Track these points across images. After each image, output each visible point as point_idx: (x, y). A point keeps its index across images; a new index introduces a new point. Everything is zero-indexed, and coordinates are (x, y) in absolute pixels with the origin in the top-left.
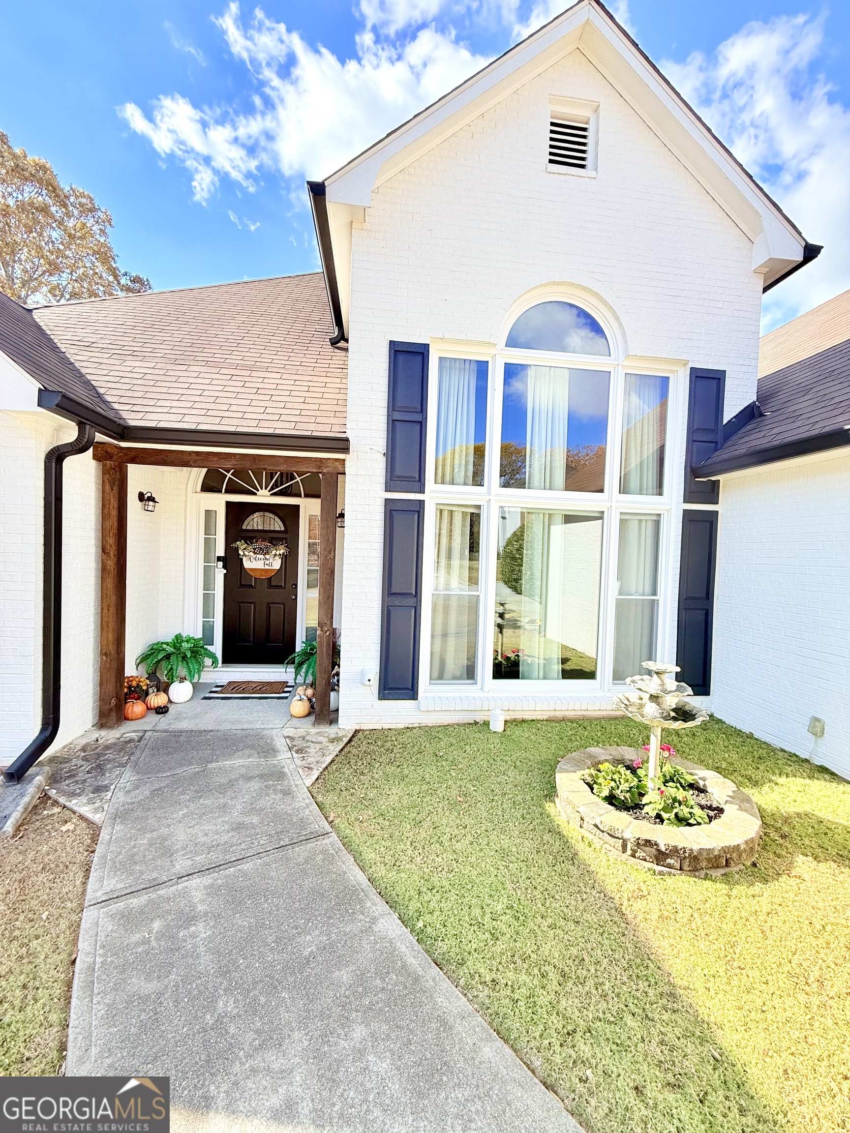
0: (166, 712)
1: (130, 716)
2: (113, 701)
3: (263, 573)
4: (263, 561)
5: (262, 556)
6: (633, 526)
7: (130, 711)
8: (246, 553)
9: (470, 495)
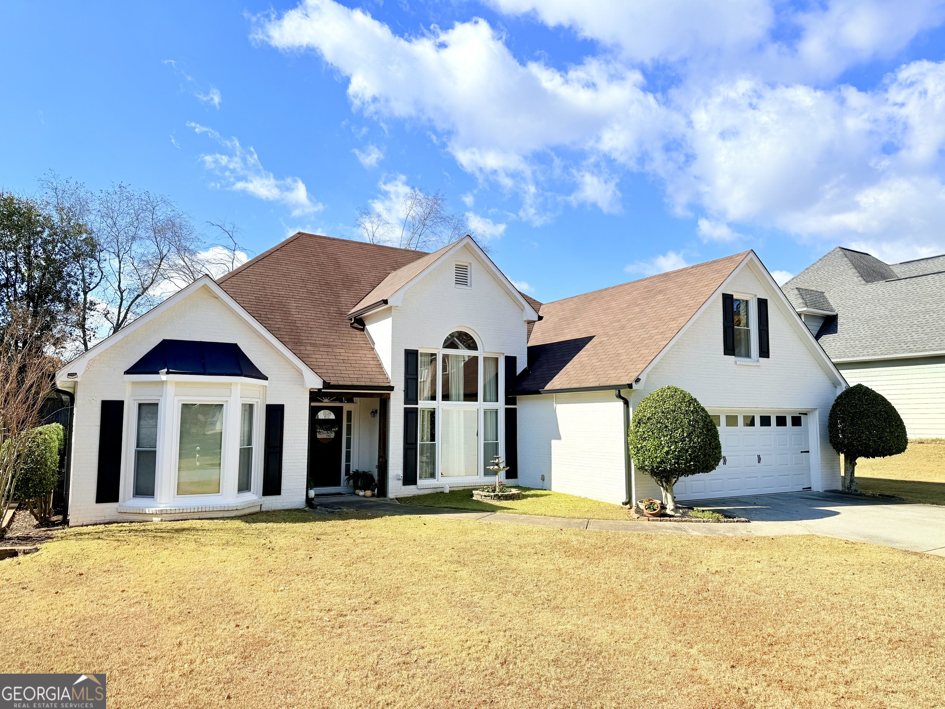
3: (326, 439)
4: (326, 434)
6: (489, 414)
8: (319, 431)
9: (431, 404)
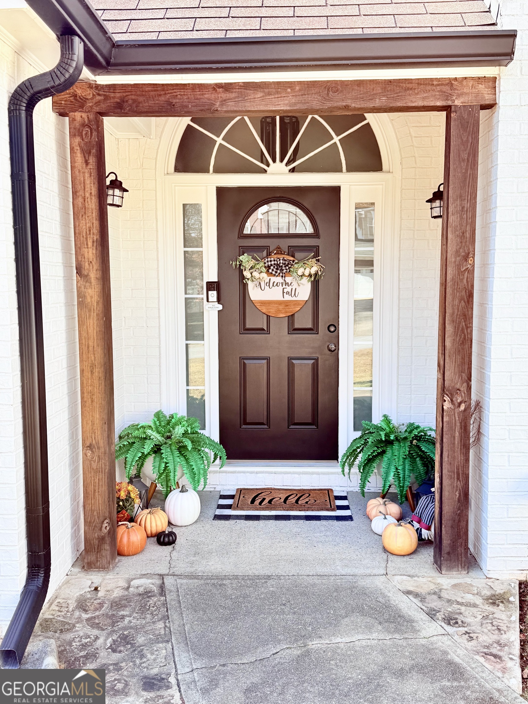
0: (174, 542)
1: (125, 550)
2: (105, 525)
3: (281, 307)
4: (280, 288)
5: (279, 280)
7: (125, 540)
8: (256, 274)
